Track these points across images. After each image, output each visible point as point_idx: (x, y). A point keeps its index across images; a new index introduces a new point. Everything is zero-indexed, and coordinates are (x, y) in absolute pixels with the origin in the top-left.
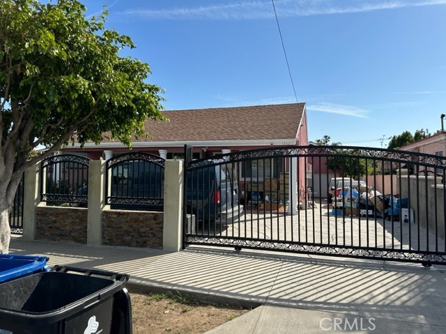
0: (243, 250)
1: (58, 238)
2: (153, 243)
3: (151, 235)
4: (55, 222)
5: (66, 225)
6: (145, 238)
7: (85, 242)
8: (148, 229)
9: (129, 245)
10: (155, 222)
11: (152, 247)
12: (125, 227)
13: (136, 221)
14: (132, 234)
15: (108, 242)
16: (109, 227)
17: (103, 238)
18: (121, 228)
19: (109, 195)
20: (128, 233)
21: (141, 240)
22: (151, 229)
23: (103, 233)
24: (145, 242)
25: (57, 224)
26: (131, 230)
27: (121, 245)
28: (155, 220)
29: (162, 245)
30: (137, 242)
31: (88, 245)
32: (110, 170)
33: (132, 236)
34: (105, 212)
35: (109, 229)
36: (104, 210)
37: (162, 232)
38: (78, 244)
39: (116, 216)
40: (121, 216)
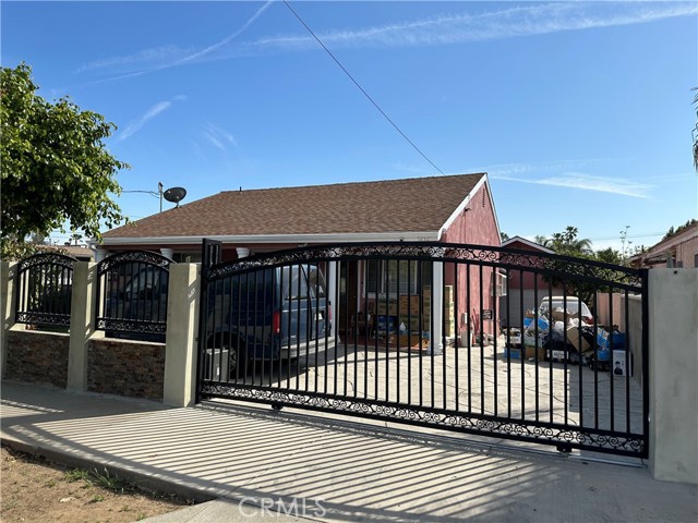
0: (285, 409)
1: (32, 379)
2: (153, 392)
3: (150, 380)
4: (30, 353)
5: (43, 359)
6: (142, 384)
7: (64, 386)
8: (147, 370)
9: (121, 393)
10: (155, 359)
11: (152, 398)
12: (117, 366)
13: (131, 356)
14: (125, 376)
15: (95, 386)
16: (96, 364)
17: (89, 380)
18: (112, 366)
19: (101, 316)
20: (120, 375)
21: (136, 386)
22: (150, 371)
23: (89, 372)
24: (142, 390)
25: (33, 357)
26: (124, 370)
27: (111, 393)
28: (155, 356)
29: (162, 395)
30: (131, 389)
31: (68, 390)
32: (103, 278)
33: (126, 379)
34: (93, 341)
35: (97, 367)
36: (91, 337)
37: (163, 375)
38: (56, 388)
39: (105, 348)
40: (112, 348)
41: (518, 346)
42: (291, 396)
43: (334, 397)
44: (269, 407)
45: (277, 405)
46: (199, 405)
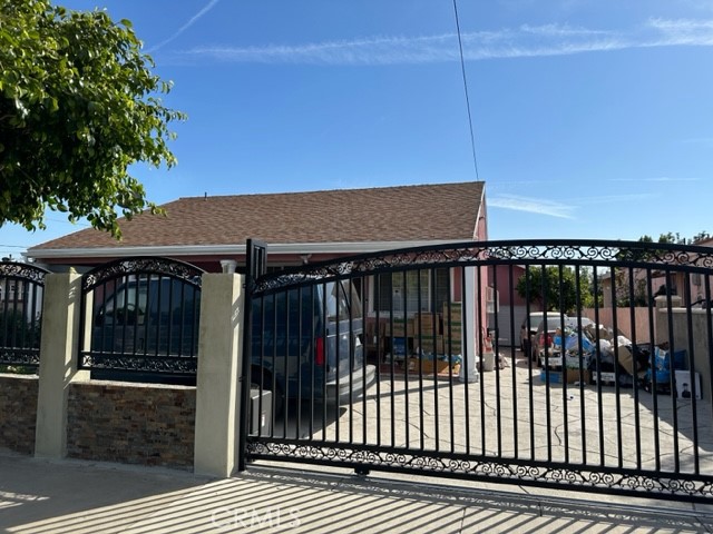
0: (373, 474)
2: (175, 457)
3: (170, 439)
6: (157, 446)
7: (30, 451)
8: (164, 425)
9: (123, 459)
10: (179, 409)
11: (172, 465)
12: (116, 420)
13: (139, 406)
14: (129, 435)
15: (80, 450)
16: (81, 418)
17: (70, 442)
18: (108, 420)
19: (87, 348)
20: (121, 433)
21: (148, 449)
22: (170, 426)
23: (70, 431)
24: (157, 455)
26: (128, 426)
27: (106, 459)
28: (178, 404)
29: (192, 463)
30: (140, 454)
31: (37, 457)
32: (90, 296)
33: (130, 440)
34: (76, 386)
35: (83, 423)
36: (73, 380)
37: (193, 432)
38: (17, 455)
39: (96, 395)
40: (107, 395)
41: (558, 368)
42: (383, 455)
43: (452, 455)
44: (351, 471)
45: (363, 469)
46: (245, 473)
